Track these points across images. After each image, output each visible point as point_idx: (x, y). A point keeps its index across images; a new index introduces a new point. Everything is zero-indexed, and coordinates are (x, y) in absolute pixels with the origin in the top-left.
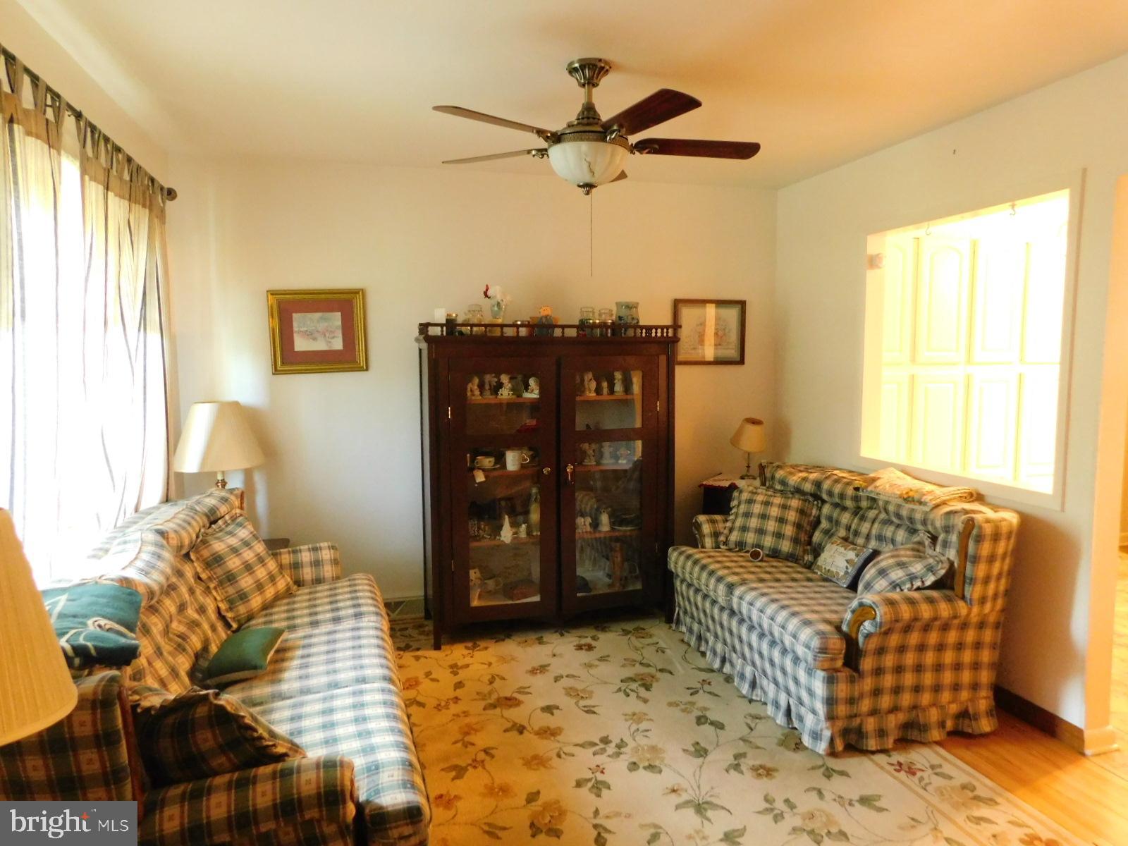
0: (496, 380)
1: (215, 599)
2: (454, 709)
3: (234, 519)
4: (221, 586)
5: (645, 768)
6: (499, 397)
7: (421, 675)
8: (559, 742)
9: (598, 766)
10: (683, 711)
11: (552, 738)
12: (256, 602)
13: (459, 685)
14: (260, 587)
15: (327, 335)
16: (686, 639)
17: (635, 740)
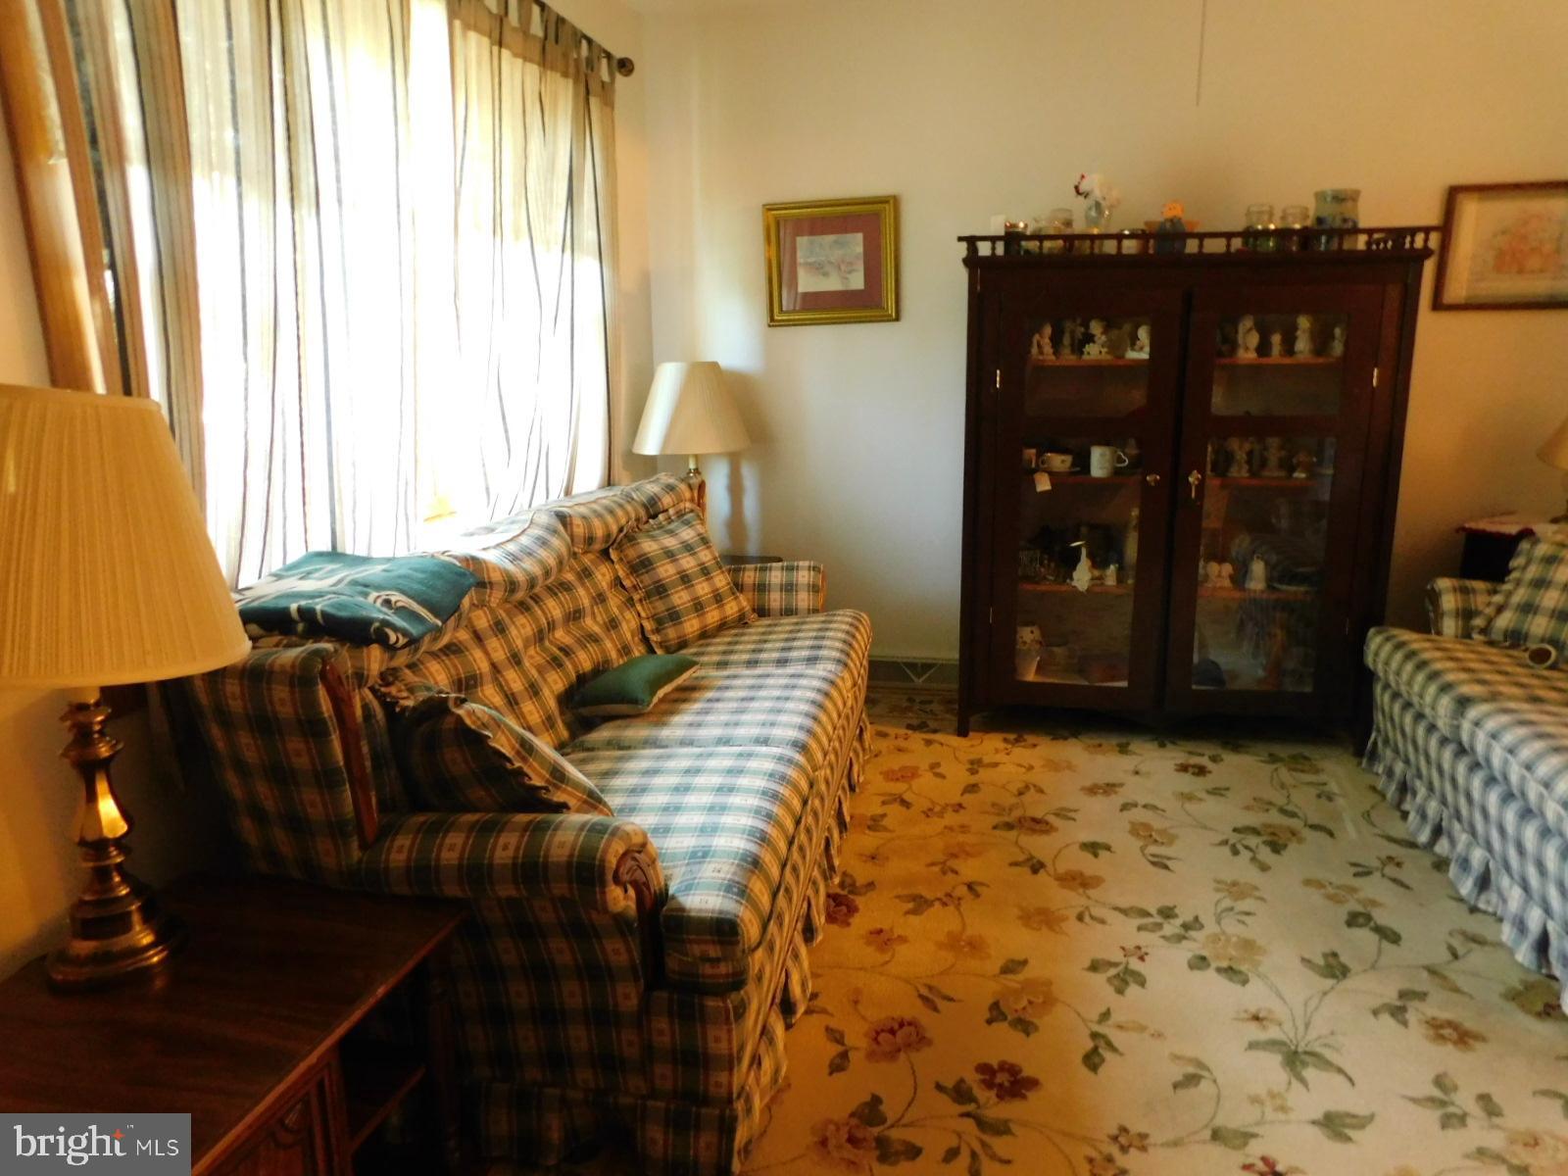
0: (1082, 329)
1: (639, 615)
2: (950, 819)
3: (680, 514)
4: (649, 598)
5: (1219, 970)
6: (1085, 357)
7: (924, 766)
8: (1089, 898)
9: (1139, 948)
10: (1330, 897)
11: (1081, 890)
12: (691, 626)
13: (972, 788)
14: (698, 607)
15: (843, 268)
16: (1380, 786)
17: (1219, 922)
